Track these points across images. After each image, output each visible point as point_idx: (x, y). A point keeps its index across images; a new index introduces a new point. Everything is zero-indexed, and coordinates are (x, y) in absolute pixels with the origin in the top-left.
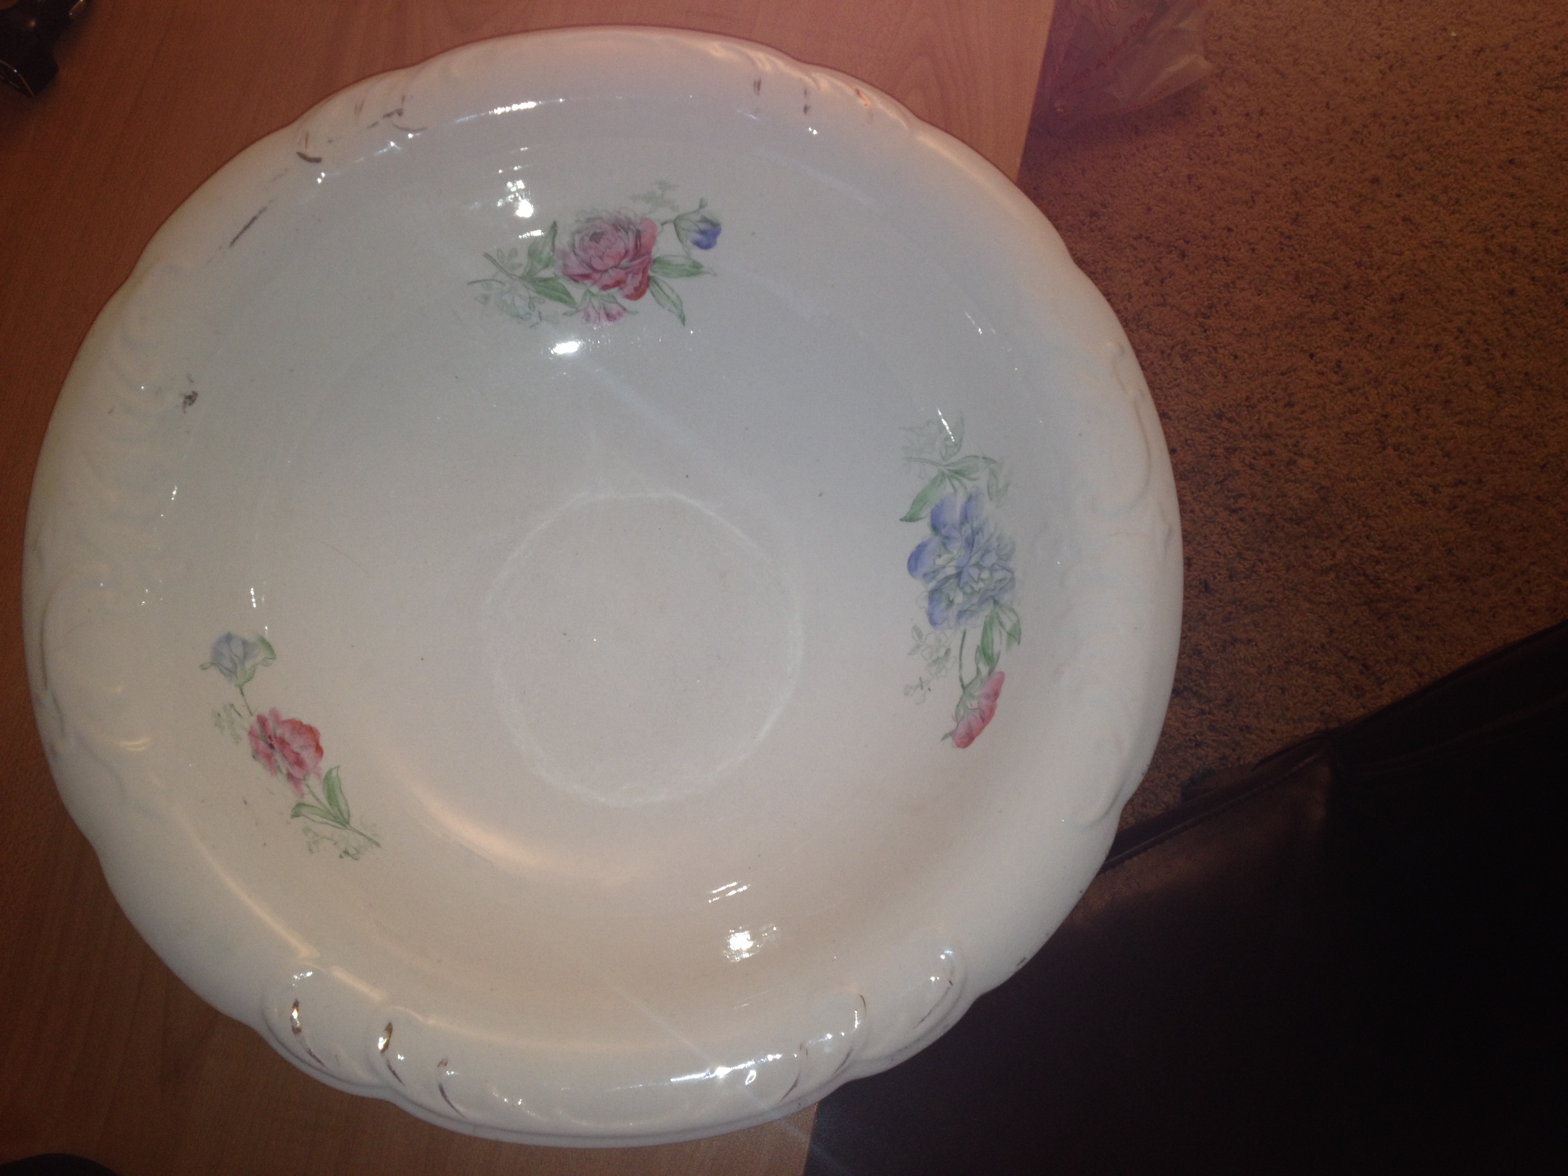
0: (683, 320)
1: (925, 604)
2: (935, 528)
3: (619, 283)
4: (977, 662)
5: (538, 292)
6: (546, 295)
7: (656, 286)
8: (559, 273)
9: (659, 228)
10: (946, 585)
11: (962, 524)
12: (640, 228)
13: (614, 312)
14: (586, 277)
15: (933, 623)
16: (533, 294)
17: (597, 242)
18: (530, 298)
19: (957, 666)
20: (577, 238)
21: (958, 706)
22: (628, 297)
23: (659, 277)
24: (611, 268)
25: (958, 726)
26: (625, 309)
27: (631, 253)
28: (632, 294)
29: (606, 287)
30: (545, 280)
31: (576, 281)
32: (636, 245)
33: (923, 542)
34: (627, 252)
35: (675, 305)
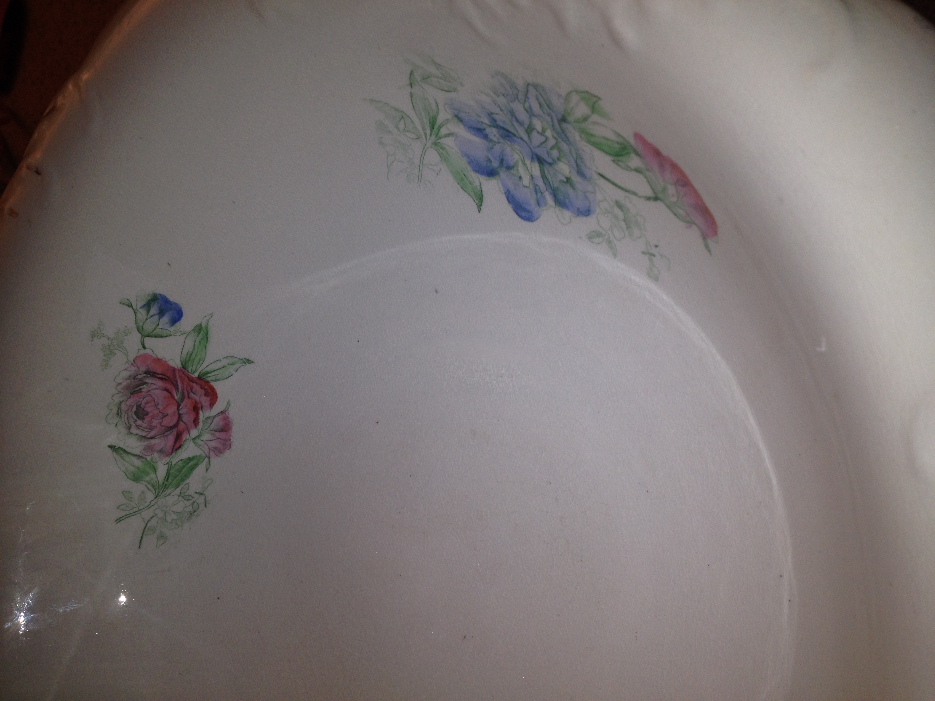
0: (248, 361)
1: (567, 214)
2: (491, 173)
3: (196, 409)
4: (628, 169)
5: (177, 486)
6: (183, 480)
7: (209, 375)
8: (167, 460)
9: (147, 351)
10: (550, 179)
11: (486, 137)
12: (143, 369)
13: (222, 423)
14: (179, 436)
15: (586, 212)
16: (178, 490)
17: (147, 414)
18: (179, 496)
19: (633, 197)
20: (134, 430)
21: (675, 215)
22: (212, 405)
23: (202, 368)
24: (178, 409)
25: (696, 224)
26: (222, 412)
27: (169, 386)
28: (210, 400)
29: (196, 422)
30: (168, 475)
31: (180, 447)
32: (162, 379)
33: (505, 193)
34: (166, 390)
35: (233, 364)
